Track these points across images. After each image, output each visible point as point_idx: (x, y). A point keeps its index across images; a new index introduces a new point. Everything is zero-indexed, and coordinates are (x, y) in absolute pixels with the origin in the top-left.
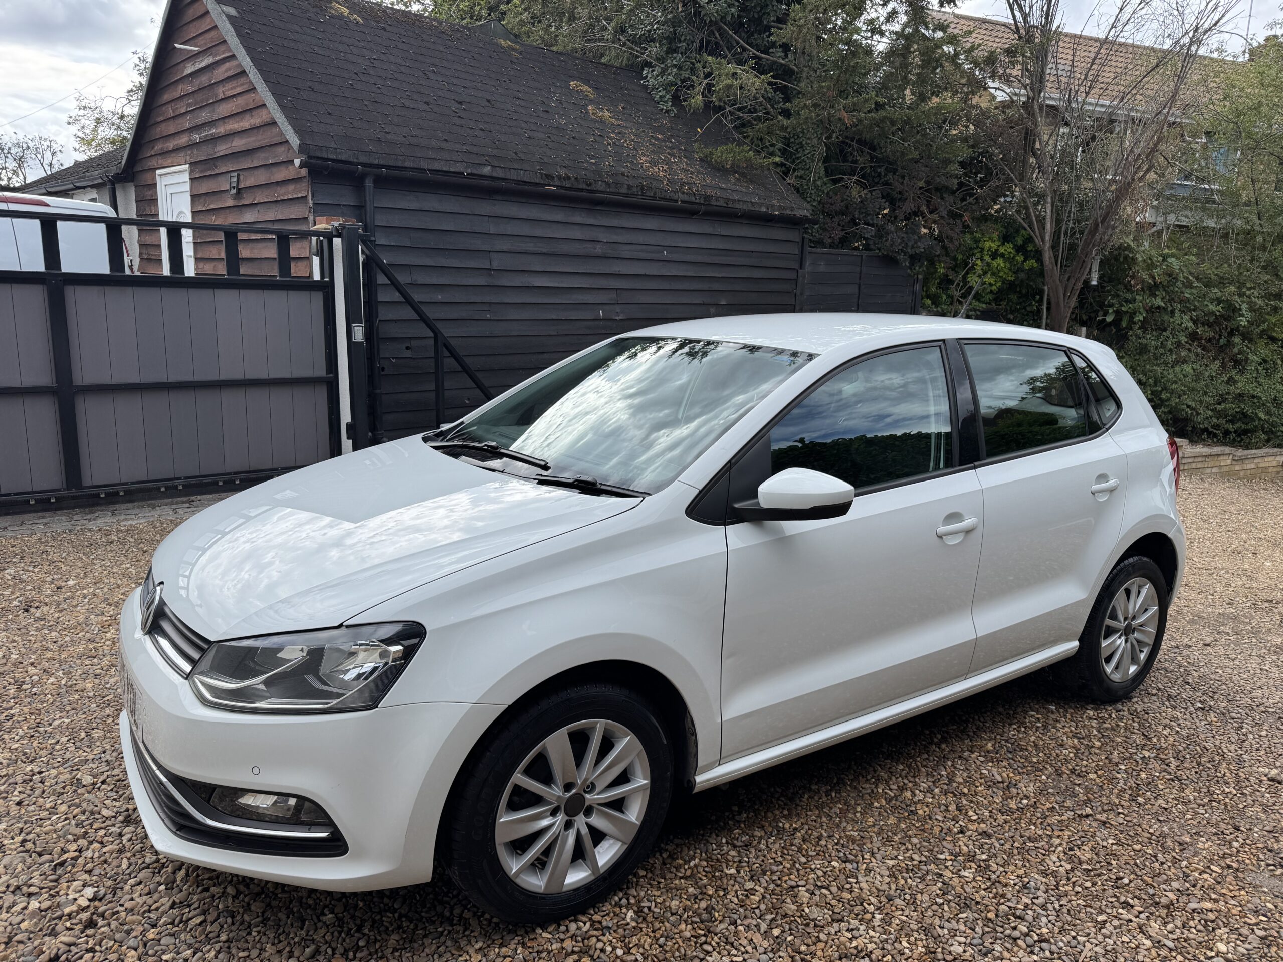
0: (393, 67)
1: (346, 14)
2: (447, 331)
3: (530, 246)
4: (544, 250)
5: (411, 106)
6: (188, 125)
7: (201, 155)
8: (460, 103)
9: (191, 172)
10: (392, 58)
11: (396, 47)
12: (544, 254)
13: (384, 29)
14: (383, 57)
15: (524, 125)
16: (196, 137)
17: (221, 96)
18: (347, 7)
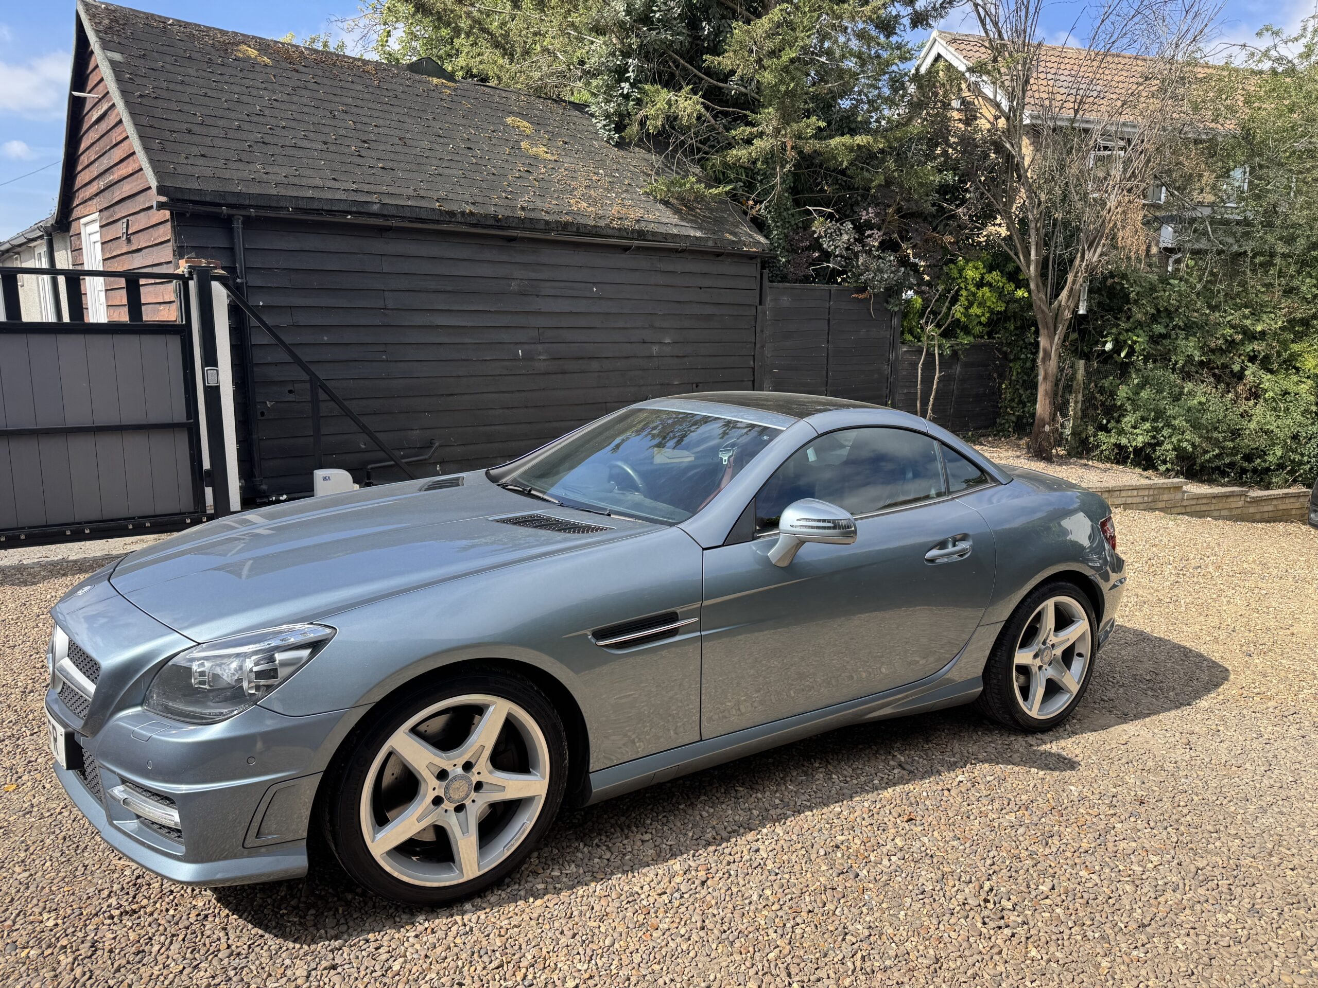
0: (294, 107)
1: (253, 56)
2: (322, 373)
3: (432, 285)
4: (449, 288)
5: (303, 146)
6: (96, 174)
7: (104, 201)
8: (365, 142)
9: (101, 219)
10: (295, 99)
11: (306, 88)
12: (449, 292)
13: (297, 71)
14: (286, 98)
15: (435, 162)
16: (102, 184)
17: (114, 143)
18: (258, 50)
